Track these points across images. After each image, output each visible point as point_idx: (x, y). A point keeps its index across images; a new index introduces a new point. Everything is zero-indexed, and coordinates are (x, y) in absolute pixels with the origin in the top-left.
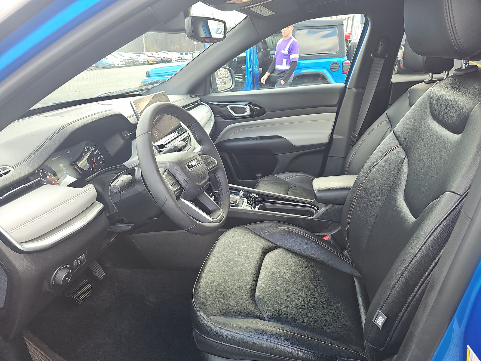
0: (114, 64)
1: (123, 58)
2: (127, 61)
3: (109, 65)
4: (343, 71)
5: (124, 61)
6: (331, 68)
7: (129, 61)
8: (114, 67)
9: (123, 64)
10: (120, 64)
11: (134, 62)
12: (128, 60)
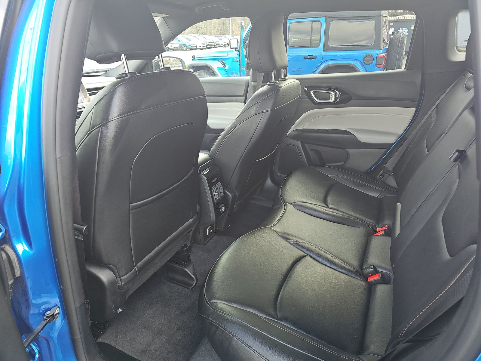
0: (196, 46)
1: (206, 40)
2: (209, 44)
3: (192, 47)
4: (376, 65)
5: (205, 44)
6: (364, 61)
7: (211, 43)
8: (196, 49)
9: (205, 47)
10: (202, 46)
11: (216, 45)
12: (209, 42)
